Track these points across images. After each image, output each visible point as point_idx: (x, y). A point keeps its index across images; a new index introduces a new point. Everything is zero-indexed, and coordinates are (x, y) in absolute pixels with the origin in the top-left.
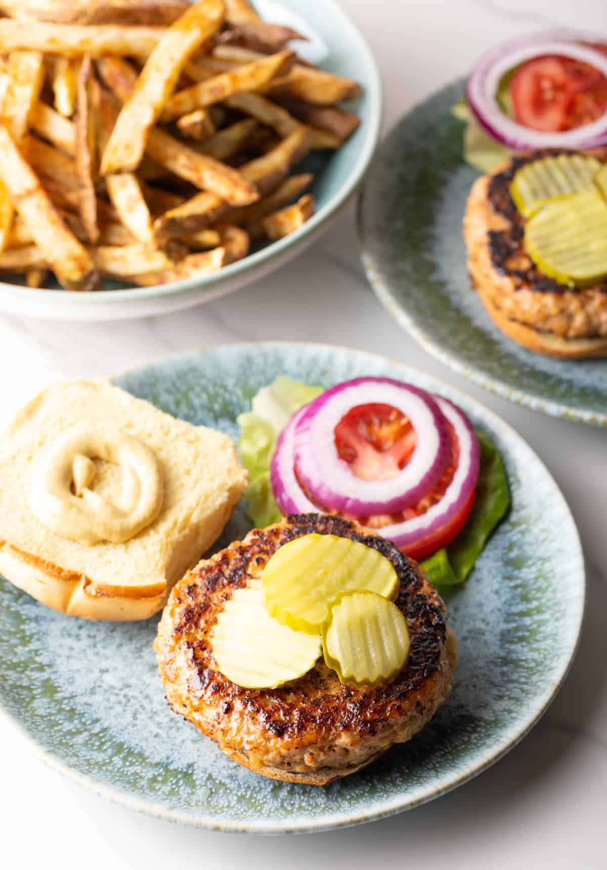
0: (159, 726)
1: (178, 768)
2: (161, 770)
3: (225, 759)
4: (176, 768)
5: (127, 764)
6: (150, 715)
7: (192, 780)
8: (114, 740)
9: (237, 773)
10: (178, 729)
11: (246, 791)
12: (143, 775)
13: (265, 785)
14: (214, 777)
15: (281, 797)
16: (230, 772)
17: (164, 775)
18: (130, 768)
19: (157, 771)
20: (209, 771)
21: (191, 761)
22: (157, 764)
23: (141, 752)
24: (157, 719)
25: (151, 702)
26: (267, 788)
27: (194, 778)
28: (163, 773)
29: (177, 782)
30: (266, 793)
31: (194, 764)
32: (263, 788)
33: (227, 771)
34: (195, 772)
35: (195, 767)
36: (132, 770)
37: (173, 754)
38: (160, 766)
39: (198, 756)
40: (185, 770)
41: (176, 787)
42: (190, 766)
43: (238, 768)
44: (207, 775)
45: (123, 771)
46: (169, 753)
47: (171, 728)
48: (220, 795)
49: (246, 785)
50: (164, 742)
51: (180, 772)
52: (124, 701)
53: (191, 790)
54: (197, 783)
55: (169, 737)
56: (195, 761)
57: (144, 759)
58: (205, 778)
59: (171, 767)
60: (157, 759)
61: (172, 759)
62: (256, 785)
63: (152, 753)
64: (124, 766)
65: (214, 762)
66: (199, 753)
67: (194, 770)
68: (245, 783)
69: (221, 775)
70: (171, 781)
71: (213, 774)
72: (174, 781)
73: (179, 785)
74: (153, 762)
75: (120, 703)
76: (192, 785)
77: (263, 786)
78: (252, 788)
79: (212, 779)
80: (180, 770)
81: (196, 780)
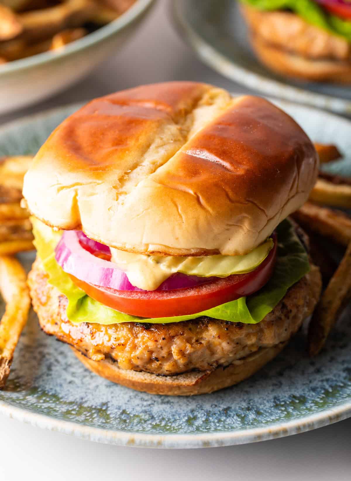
0: (74, 375)
1: (92, 406)
2: (75, 407)
3: (139, 399)
4: (90, 406)
5: (41, 401)
6: (64, 367)
7: (106, 414)
8: (29, 385)
9: (152, 409)
10: (92, 377)
11: (161, 421)
12: (57, 409)
13: (179, 417)
14: (128, 412)
15: (196, 425)
16: (144, 408)
17: (78, 411)
18: (44, 404)
19: (71, 408)
20: (124, 408)
21: (105, 401)
22: (71, 403)
23: (55, 394)
24: (72, 370)
25: (66, 357)
26: (182, 419)
27: (109, 412)
28: (77, 409)
29: (91, 415)
30: (181, 423)
31: (109, 403)
32: (178, 420)
33: (141, 408)
34: (109, 409)
35: (109, 405)
36: (46, 405)
37: (87, 396)
38: (74, 404)
39: (112, 397)
40: (99, 407)
41: (90, 418)
42: (103, 404)
43: (152, 406)
44: (121, 411)
45: (37, 406)
46: (83, 395)
47: (85, 377)
48: (135, 424)
49: (161, 418)
50: (78, 387)
51: (95, 409)
52: (38, 357)
53: (105, 420)
54: (111, 416)
55: (83, 383)
56: (109, 400)
57: (58, 399)
58: (119, 413)
59: (85, 405)
60: (71, 399)
61: (86, 399)
62: (171, 417)
63: (66, 395)
64: (38, 402)
65: (128, 401)
66: (112, 395)
67: (107, 407)
68: (160, 416)
69: (135, 411)
70: (85, 415)
71: (127, 410)
72: (88, 415)
73: (94, 417)
74: (68, 401)
75: (35, 358)
76: (106, 417)
77: (178, 418)
78: (167, 420)
79: (126, 413)
80: (93, 407)
81: (110, 414)
